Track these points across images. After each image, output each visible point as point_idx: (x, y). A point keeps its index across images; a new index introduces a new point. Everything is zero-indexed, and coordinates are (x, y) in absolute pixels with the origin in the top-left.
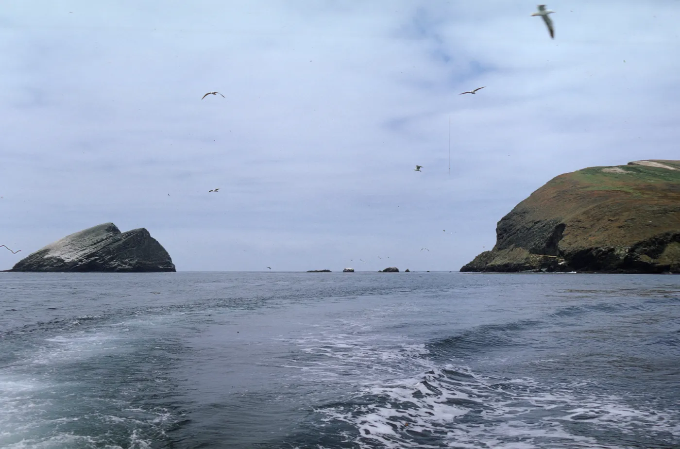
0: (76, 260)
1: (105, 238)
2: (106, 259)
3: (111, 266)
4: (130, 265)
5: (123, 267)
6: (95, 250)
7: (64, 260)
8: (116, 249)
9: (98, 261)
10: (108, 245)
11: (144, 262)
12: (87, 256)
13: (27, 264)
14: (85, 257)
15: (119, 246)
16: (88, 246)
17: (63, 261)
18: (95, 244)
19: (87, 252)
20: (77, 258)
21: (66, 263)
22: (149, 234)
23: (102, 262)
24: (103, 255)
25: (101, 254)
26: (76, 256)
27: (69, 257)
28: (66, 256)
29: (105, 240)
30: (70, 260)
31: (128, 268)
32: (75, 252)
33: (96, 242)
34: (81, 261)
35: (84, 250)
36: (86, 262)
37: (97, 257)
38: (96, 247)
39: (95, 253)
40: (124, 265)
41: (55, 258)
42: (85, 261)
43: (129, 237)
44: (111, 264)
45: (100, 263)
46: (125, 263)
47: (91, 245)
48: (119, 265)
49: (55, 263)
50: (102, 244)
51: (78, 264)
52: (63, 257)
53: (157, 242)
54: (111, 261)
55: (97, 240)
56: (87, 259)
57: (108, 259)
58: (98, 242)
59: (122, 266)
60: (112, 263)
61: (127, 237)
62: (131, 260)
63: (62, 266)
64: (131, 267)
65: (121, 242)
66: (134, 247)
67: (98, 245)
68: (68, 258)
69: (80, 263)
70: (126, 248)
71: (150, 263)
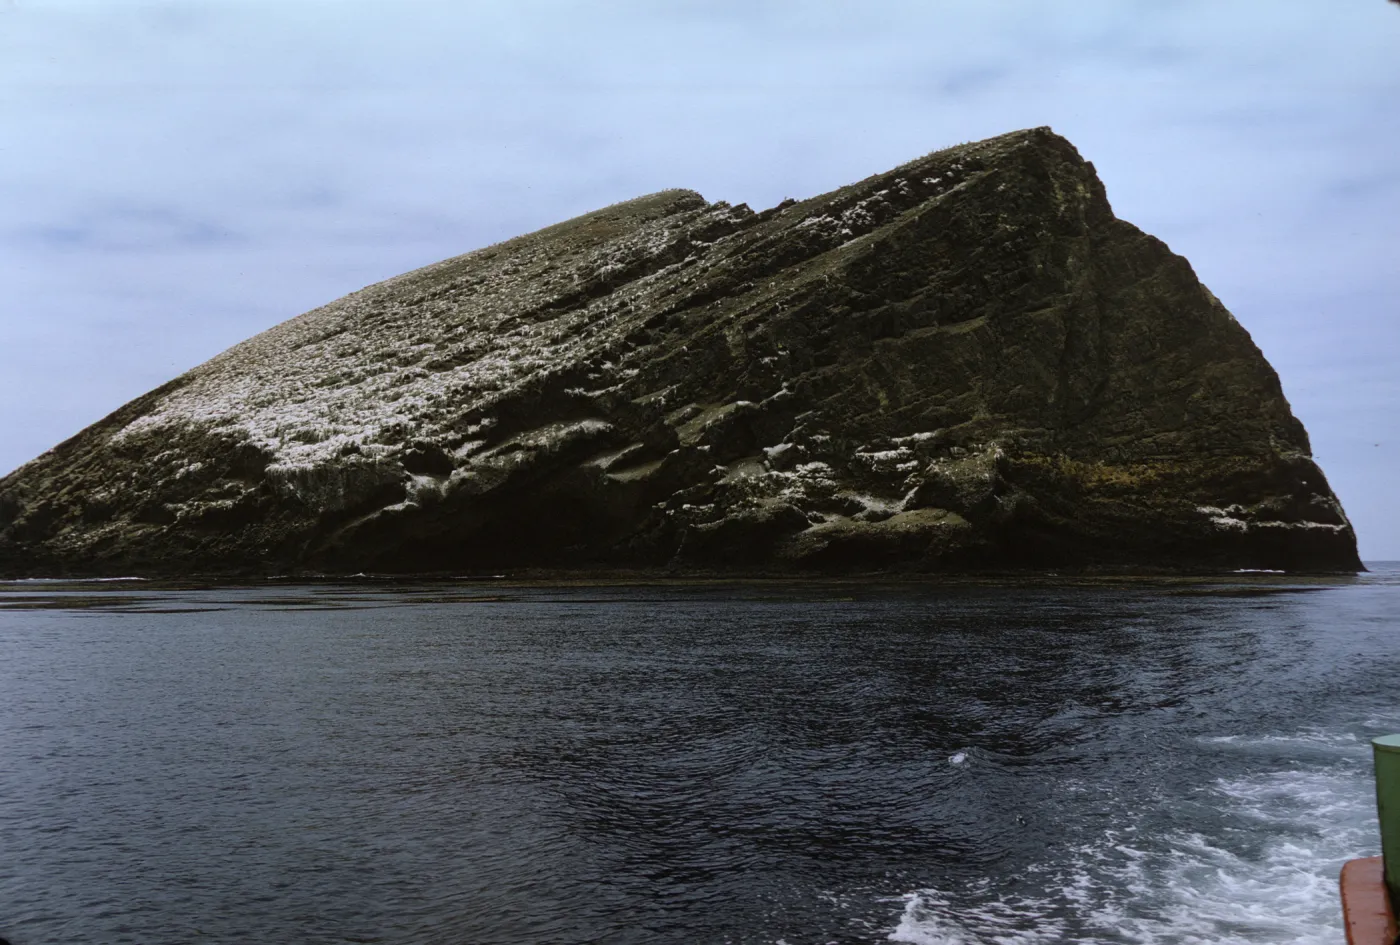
0: (381, 452)
1: (656, 247)
2: (688, 435)
3: (736, 512)
4: (933, 494)
5: (858, 524)
6: (575, 352)
7: (268, 457)
8: (781, 329)
9: (604, 462)
10: (699, 300)
11: (1067, 464)
12: (489, 410)
13: (31, 508)
14: (472, 417)
15: (813, 304)
16: (503, 328)
17: (248, 460)
18: (569, 302)
19: (489, 376)
20: (392, 434)
21: (279, 477)
22: (1098, 190)
23: (646, 471)
24: (661, 397)
25: (632, 387)
26: (389, 414)
27: (321, 426)
28: (294, 415)
29: (660, 261)
30: (323, 451)
31: (925, 534)
32: (385, 380)
33: (577, 284)
34: (431, 460)
35: (465, 357)
36: (484, 470)
37: (590, 425)
38: (577, 330)
39: (575, 375)
40: (870, 503)
41: (197, 441)
42: (470, 459)
43: (913, 214)
44: (738, 492)
45: (624, 476)
46: (887, 483)
47: (537, 315)
48: (818, 499)
49: (193, 485)
50: (641, 294)
51: (402, 495)
52: (257, 430)
53: (1182, 265)
54: (732, 462)
55: (587, 272)
56: (490, 438)
57: (707, 434)
58: (600, 287)
59: (851, 509)
60: (747, 473)
61: (880, 214)
62: (937, 449)
63: (246, 511)
64: (952, 520)
65: (829, 268)
66: (953, 318)
67: (597, 305)
68: (309, 438)
69: (423, 481)
70: (889, 326)
71: (1121, 477)
